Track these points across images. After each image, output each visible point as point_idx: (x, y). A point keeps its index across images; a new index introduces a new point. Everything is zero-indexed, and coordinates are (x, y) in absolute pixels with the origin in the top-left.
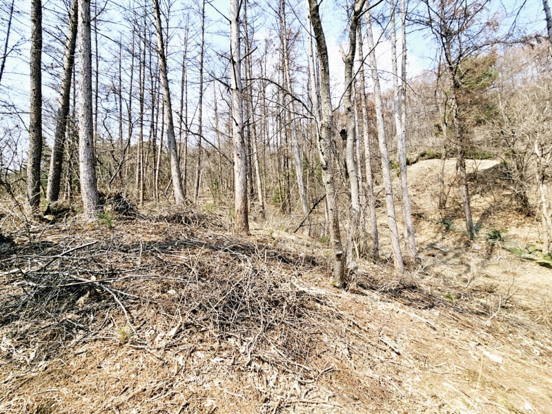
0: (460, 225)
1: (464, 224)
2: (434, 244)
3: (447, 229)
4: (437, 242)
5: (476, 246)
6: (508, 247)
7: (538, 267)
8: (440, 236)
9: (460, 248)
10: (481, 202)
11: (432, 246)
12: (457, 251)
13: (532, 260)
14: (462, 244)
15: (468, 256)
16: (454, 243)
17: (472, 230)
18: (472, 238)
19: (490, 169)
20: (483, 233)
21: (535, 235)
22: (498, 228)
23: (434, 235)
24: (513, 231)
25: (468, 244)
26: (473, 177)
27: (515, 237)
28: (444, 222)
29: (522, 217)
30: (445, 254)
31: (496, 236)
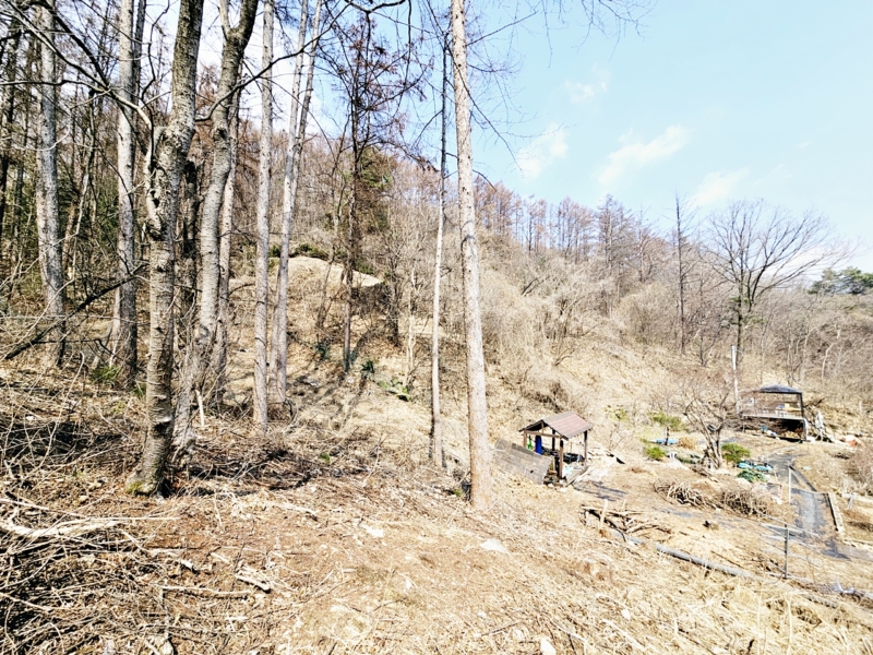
0: (337, 353)
1: (341, 352)
2: (304, 377)
3: (323, 357)
4: (309, 374)
5: (350, 379)
6: (377, 380)
7: (398, 400)
8: (313, 366)
9: (333, 382)
10: (360, 325)
11: (302, 380)
12: (329, 387)
13: (393, 393)
14: (336, 377)
15: (340, 391)
16: (328, 376)
17: (349, 359)
18: (347, 369)
19: (371, 288)
20: (358, 364)
21: (399, 366)
22: (372, 359)
23: (306, 364)
24: (383, 362)
25: (342, 378)
26: (355, 293)
27: (384, 368)
28: (320, 347)
29: (391, 346)
30: (316, 391)
31: (369, 367)
